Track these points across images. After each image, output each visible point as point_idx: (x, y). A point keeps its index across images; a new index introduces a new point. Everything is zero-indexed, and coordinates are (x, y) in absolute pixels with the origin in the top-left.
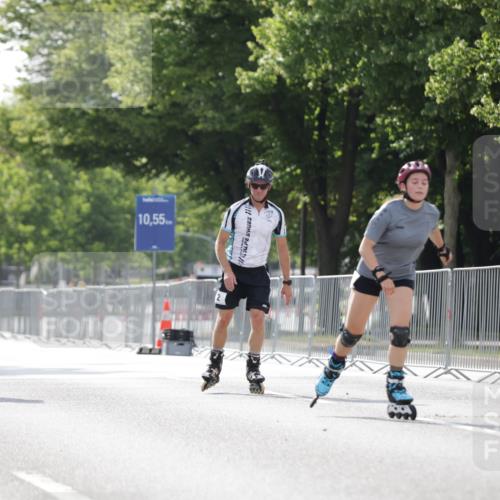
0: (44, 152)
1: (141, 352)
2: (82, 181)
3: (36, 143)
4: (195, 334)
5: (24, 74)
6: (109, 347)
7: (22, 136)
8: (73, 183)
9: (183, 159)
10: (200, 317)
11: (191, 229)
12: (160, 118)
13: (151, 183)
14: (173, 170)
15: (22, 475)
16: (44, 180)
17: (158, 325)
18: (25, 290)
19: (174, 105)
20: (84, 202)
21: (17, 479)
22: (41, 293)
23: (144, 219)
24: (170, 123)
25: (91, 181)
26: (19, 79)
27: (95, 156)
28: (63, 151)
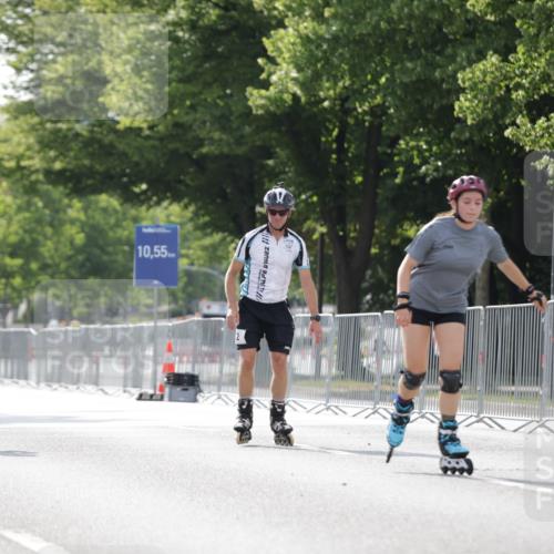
0: (33, 177)
1: (140, 397)
2: (75, 209)
3: (24, 168)
4: (200, 379)
5: (11, 92)
6: (106, 393)
7: (8, 161)
8: (65, 212)
9: (187, 186)
10: (206, 359)
11: (196, 262)
12: (161, 139)
13: (151, 211)
14: (176, 198)
15: (9, 534)
16: (33, 209)
18: (12, 329)
19: (177, 125)
20: (78, 233)
22: (29, 333)
23: (144, 251)
24: (171, 146)
25: (85, 209)
26: (6, 97)
27: (90, 182)
28: (54, 177)
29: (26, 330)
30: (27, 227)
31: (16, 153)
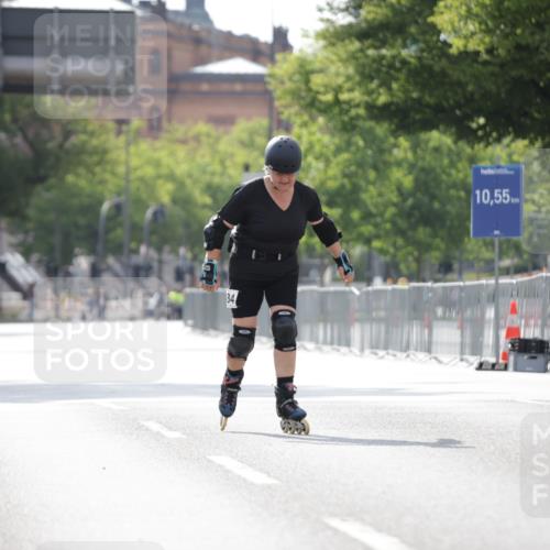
0: (353, 112)
1: (481, 367)
2: (402, 148)
3: (344, 102)
5: (327, 15)
6: (440, 362)
7: (325, 93)
8: (390, 152)
9: (533, 119)
12: (502, 65)
13: (490, 149)
14: (520, 133)
15: (335, 523)
16: (353, 149)
17: (503, 333)
18: (332, 289)
19: (519, 47)
20: (405, 175)
21: (329, 527)
22: (352, 293)
23: (483, 197)
24: (514, 73)
25: (415, 147)
26: (322, 20)
27: (418, 117)
28: (377, 112)
29: (347, 289)
30: (347, 171)
31: (334, 85)
